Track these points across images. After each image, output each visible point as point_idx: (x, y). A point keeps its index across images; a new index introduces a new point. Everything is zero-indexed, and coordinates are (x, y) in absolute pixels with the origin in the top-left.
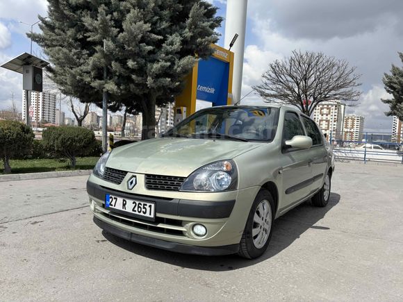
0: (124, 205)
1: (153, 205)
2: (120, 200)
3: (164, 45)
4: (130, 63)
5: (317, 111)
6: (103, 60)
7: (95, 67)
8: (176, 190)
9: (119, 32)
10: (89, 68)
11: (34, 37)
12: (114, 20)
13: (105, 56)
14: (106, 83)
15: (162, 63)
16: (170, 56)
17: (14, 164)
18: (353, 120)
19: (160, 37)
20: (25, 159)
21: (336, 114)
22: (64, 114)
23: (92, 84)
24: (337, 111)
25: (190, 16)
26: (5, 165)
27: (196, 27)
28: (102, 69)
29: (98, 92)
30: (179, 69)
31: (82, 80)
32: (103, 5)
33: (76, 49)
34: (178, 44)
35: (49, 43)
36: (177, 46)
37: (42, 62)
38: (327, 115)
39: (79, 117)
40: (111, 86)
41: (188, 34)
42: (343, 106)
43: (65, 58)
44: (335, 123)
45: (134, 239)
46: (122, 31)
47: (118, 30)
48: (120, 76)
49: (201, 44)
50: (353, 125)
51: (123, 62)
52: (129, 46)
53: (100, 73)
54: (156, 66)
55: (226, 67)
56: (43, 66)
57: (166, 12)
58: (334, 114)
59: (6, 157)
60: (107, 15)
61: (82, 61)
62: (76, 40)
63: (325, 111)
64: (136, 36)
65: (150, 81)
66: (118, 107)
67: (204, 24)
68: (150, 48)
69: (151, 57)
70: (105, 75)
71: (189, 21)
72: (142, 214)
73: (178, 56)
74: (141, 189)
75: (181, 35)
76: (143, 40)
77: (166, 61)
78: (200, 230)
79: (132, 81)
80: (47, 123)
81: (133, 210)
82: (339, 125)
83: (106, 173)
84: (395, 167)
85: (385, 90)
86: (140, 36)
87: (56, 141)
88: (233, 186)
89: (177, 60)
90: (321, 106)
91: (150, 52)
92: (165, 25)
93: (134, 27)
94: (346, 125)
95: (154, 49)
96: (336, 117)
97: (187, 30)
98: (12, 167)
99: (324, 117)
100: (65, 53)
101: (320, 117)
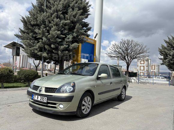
0: (38, 98)
1: (46, 98)
2: (36, 96)
3: (65, 39)
4: (52, 46)
5: (139, 62)
6: (42, 45)
7: (39, 47)
8: (54, 93)
9: (48, 34)
10: (37, 47)
11: (17, 36)
12: (47, 30)
13: (43, 43)
14: (43, 53)
15: (65, 46)
16: (68, 43)
17: (6, 85)
18: (155, 66)
19: (64, 36)
20: (11, 83)
21: (147, 64)
22: (31, 64)
23: (38, 54)
24: (147, 62)
25: (76, 28)
26: (2, 85)
27: (78, 32)
28: (42, 48)
29: (40, 56)
30: (71, 48)
31: (34, 52)
32: (43, 25)
33: (33, 40)
34: (71, 39)
35: (23, 38)
36: (70, 39)
37: (20, 45)
38: (143, 64)
39: (36, 65)
40: (45, 54)
41: (75, 35)
42: (150, 60)
43: (28, 44)
44: (147, 68)
45: (41, 110)
46: (49, 34)
47: (48, 33)
48: (49, 51)
49: (80, 38)
50: (155, 68)
51: (50, 45)
52: (52, 40)
53: (41, 49)
54: (62, 47)
55: (93, 46)
56: (20, 46)
57: (67, 27)
58: (146, 64)
59: (2, 82)
60: (44, 28)
61: (34, 45)
62: (33, 37)
63: (142, 62)
64: (54, 36)
65: (60, 52)
66: (50, 62)
67: (81, 31)
68: (60, 40)
69: (60, 44)
70: (43, 50)
71: (75, 30)
72: (43, 101)
73: (71, 43)
74: (43, 92)
75: (72, 35)
76: (58, 37)
77: (66, 45)
78: (61, 106)
79: (53, 53)
80: (23, 68)
81: (40, 100)
82: (148, 68)
83: (33, 87)
84: (166, 86)
85: (159, 54)
86: (56, 36)
87: (22, 76)
88: (73, 91)
89: (70, 45)
90: (140, 60)
91: (60, 42)
92: (66, 31)
93: (54, 33)
94: (152, 68)
95: (62, 41)
96: (147, 65)
97: (75, 33)
98: (5, 86)
99: (142, 65)
100: (28, 42)
101: (140, 65)
